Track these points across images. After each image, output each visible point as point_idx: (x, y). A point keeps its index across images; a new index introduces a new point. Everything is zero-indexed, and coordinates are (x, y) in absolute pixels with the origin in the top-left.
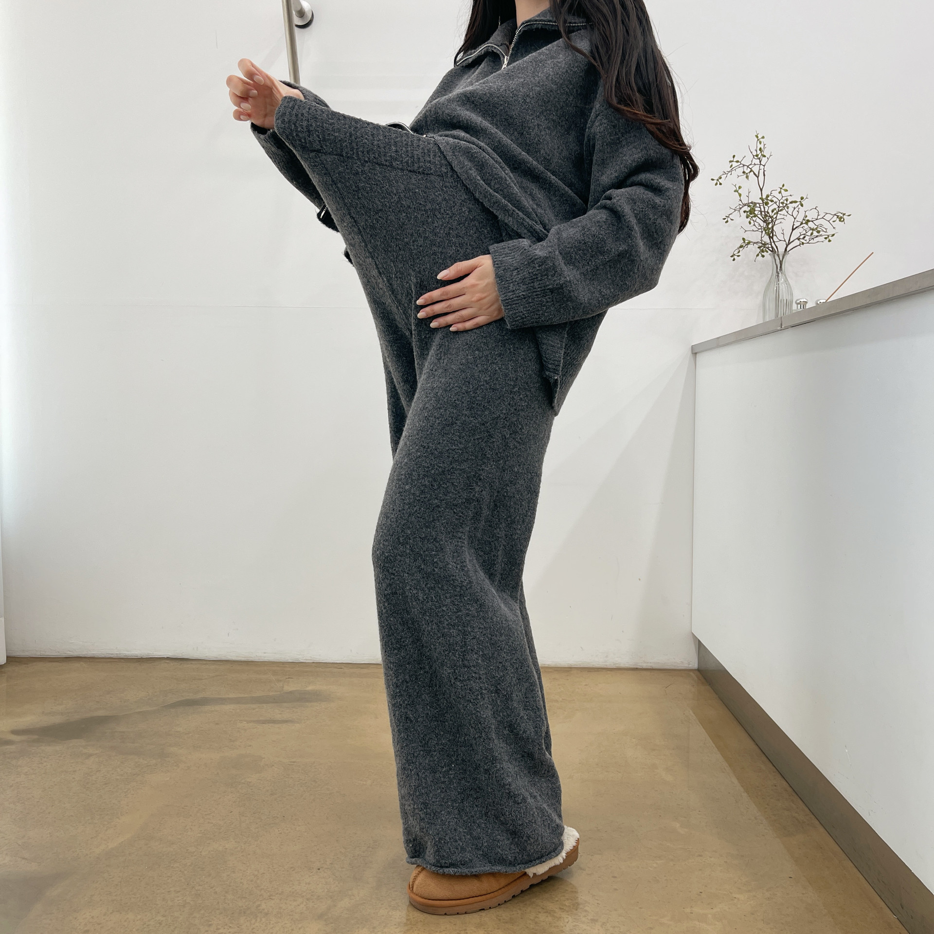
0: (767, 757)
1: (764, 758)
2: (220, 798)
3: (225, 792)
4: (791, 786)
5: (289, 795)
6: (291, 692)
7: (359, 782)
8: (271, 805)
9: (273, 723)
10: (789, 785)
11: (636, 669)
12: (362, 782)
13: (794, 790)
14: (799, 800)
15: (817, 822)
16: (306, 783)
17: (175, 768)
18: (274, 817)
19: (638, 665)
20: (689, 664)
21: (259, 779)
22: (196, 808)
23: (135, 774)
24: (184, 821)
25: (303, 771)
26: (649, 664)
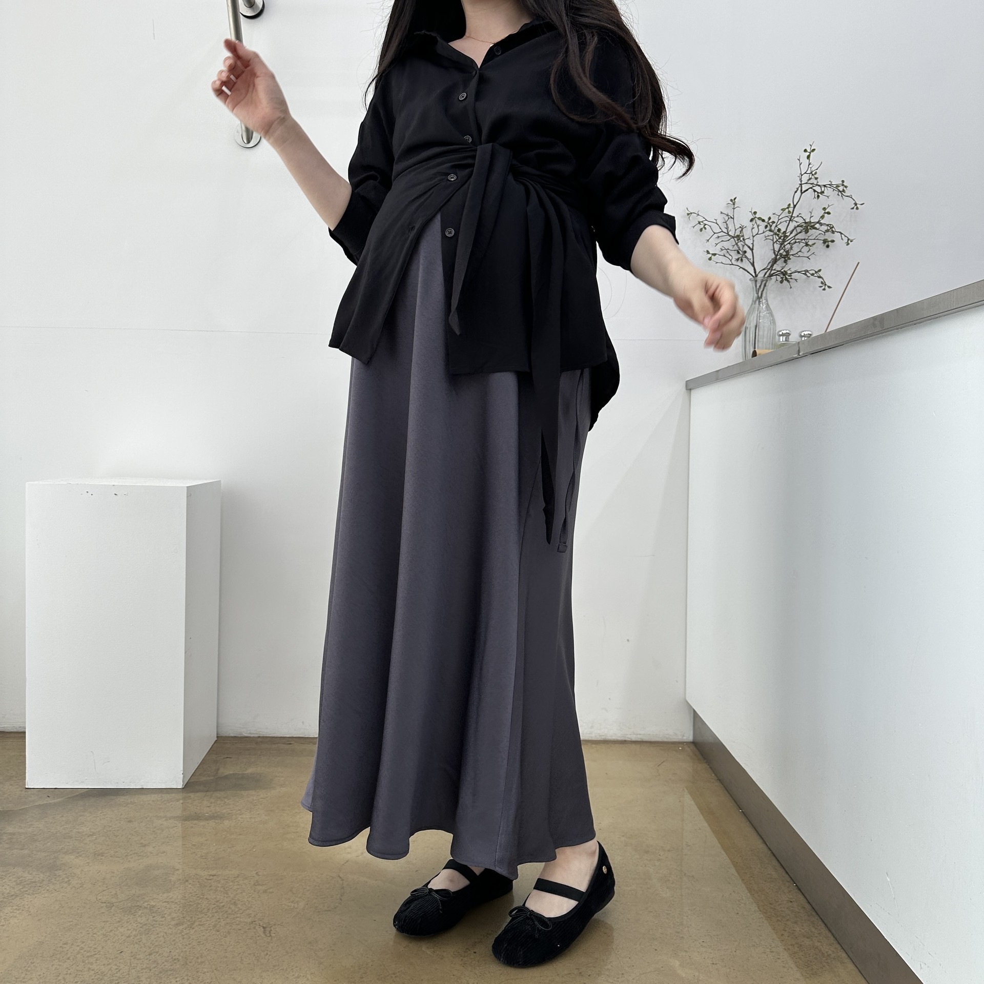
0: (778, 860)
1: (775, 862)
2: (111, 931)
3: (119, 922)
4: (809, 902)
5: (199, 925)
6: (226, 777)
7: (290, 904)
8: (174, 940)
9: (197, 819)
10: (807, 900)
11: (625, 741)
12: (293, 905)
13: (813, 908)
14: (820, 922)
15: (844, 955)
16: (223, 906)
17: (65, 885)
18: (175, 960)
19: (627, 736)
20: (683, 736)
21: (165, 902)
22: (78, 946)
23: (12, 896)
24: (58, 967)
25: (222, 889)
26: (639, 736)
